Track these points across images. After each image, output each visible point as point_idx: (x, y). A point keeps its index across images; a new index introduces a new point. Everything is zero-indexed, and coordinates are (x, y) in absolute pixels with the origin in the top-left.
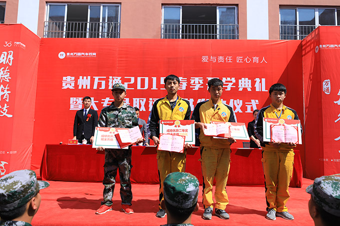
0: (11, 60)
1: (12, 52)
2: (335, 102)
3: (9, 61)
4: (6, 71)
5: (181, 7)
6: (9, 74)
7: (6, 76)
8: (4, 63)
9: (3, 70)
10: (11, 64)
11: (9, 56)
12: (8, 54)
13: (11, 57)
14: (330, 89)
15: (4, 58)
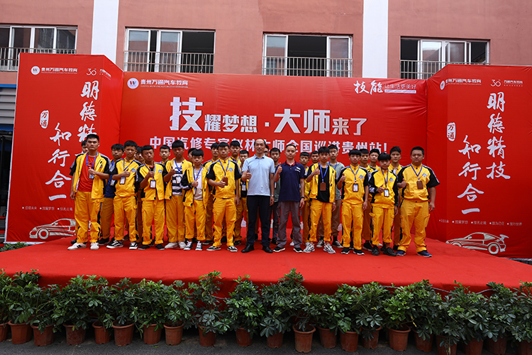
0: (97, 92)
1: (98, 82)
2: (460, 151)
3: (94, 94)
4: (91, 106)
5: (287, 36)
6: (94, 110)
7: (90, 114)
8: (88, 97)
9: (86, 105)
10: (96, 98)
11: (94, 88)
12: (92, 85)
13: (96, 88)
14: (454, 134)
15: (87, 90)
